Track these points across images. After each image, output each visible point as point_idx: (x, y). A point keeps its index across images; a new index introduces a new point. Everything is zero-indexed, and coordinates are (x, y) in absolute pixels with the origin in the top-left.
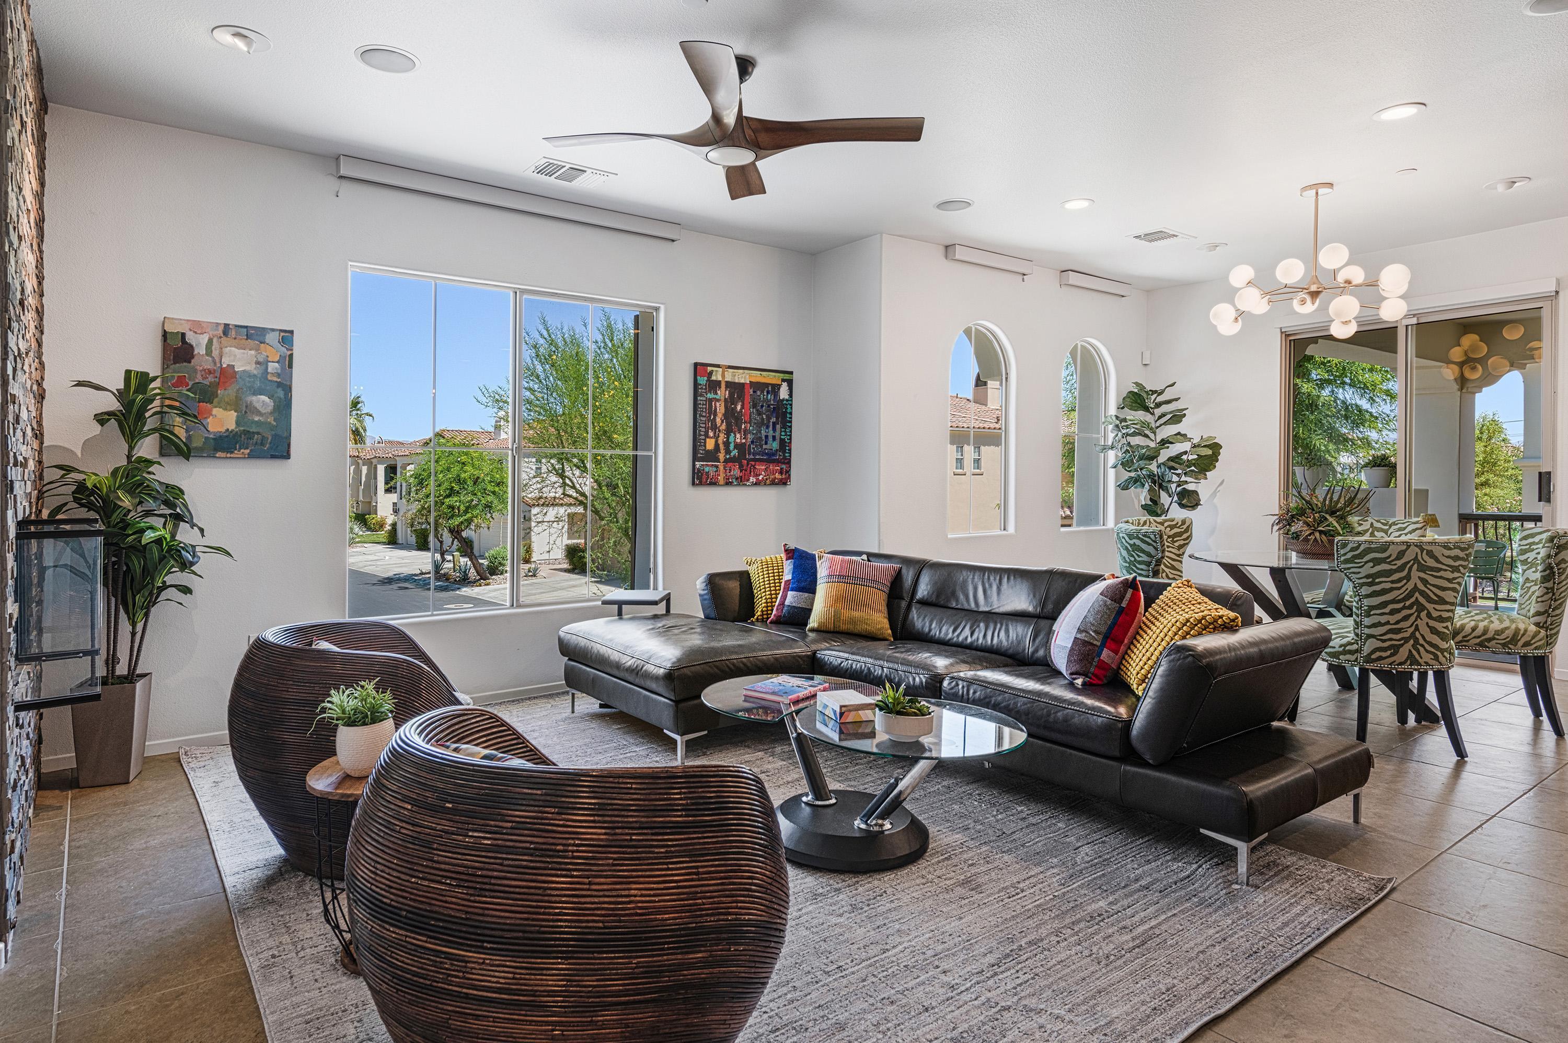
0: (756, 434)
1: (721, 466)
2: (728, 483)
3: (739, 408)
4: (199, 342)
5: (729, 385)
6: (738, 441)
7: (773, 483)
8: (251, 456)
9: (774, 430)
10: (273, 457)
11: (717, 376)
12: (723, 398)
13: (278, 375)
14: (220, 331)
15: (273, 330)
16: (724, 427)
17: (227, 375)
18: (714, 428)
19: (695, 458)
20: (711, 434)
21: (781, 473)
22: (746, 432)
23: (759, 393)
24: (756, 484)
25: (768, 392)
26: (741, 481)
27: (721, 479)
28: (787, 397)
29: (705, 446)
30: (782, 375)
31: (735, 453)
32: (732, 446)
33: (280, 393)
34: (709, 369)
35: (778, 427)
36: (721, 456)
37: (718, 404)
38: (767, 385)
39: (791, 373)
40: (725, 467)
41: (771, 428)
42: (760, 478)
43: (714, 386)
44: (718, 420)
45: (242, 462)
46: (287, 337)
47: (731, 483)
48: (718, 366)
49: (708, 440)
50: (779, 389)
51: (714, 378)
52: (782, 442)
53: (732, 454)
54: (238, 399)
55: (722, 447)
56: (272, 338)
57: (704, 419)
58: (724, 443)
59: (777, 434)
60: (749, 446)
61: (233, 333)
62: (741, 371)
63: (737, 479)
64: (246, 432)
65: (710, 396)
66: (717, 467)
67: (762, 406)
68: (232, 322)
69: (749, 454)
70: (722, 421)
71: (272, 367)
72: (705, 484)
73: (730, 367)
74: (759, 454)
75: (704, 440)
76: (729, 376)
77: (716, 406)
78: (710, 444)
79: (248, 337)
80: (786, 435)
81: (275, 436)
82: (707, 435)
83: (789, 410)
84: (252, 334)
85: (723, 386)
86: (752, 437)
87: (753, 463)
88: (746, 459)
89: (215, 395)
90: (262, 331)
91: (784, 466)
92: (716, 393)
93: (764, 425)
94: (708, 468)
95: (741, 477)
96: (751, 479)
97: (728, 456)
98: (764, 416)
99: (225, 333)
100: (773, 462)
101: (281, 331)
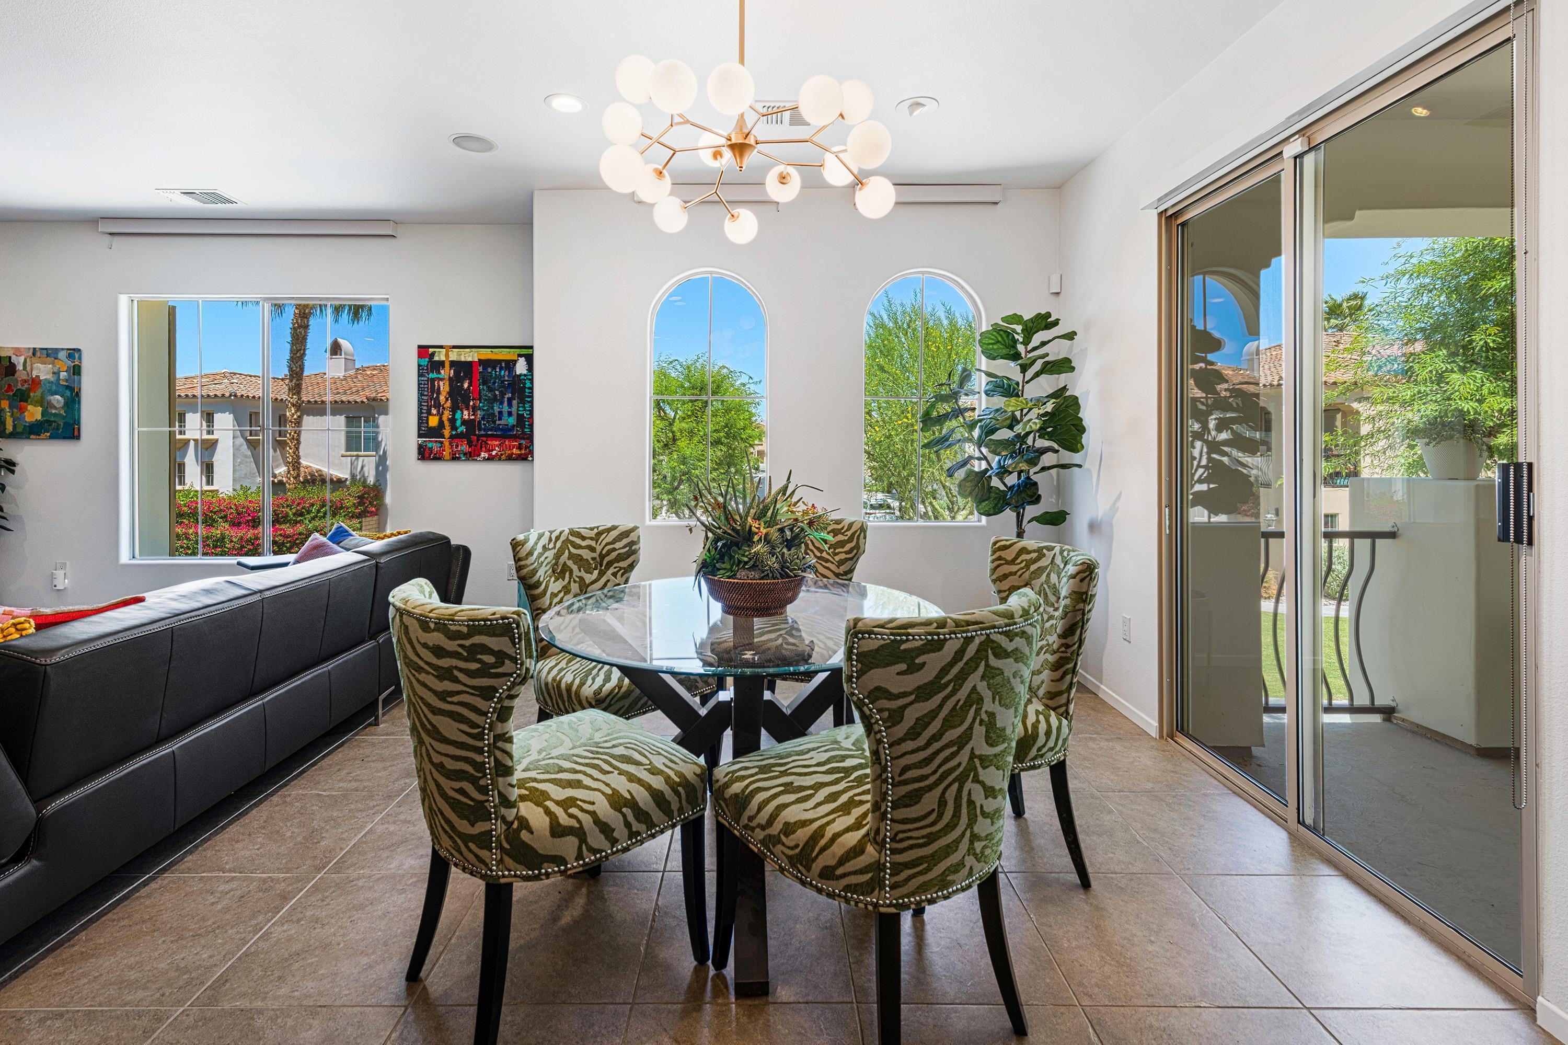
0: (487, 410)
1: (447, 444)
2: (454, 458)
3: (466, 385)
4: (18, 361)
5: (453, 364)
6: (466, 417)
7: (510, 458)
8: (51, 437)
9: (510, 405)
10: (65, 438)
11: (440, 356)
12: (447, 377)
13: (67, 381)
14: (31, 354)
15: (63, 349)
16: (449, 404)
17: (35, 382)
18: (438, 405)
19: (420, 436)
20: (434, 411)
21: (519, 448)
22: (475, 409)
23: (489, 370)
24: (488, 459)
25: (501, 369)
26: (471, 456)
27: (446, 453)
28: (525, 372)
29: (427, 423)
30: (518, 351)
31: (462, 429)
32: (458, 423)
33: (68, 393)
34: (431, 350)
35: (515, 402)
36: (447, 432)
37: (441, 383)
38: (500, 361)
39: (531, 347)
40: (450, 443)
41: (506, 403)
42: (494, 453)
43: (436, 366)
44: (442, 398)
45: (45, 441)
46: (74, 353)
47: (459, 459)
48: (441, 347)
49: (430, 417)
50: (515, 365)
51: (436, 358)
52: (520, 418)
53: (459, 430)
54: (42, 397)
55: (447, 423)
56: (62, 355)
57: (425, 398)
58: (449, 420)
59: (514, 409)
60: (479, 422)
61: (38, 354)
62: (468, 350)
63: (465, 454)
64: (48, 421)
65: (432, 376)
66: (441, 443)
67: (494, 383)
68: (38, 345)
69: (480, 430)
70: (447, 400)
71: (63, 375)
72: (429, 459)
73: (455, 347)
74: (491, 430)
75: (427, 418)
76: (454, 356)
77: (439, 386)
78: (433, 421)
79: (48, 355)
80: (525, 410)
81: (65, 423)
82: (429, 413)
83: (528, 385)
84: (50, 354)
85: (447, 365)
86: (483, 413)
87: (484, 439)
88: (475, 435)
89: (29, 396)
90: (56, 351)
91: (523, 442)
92: (439, 373)
93: (497, 400)
94: (433, 444)
95: (470, 453)
96: (483, 454)
97: (454, 433)
98: (497, 393)
99: (34, 354)
100: (511, 437)
101: (69, 349)
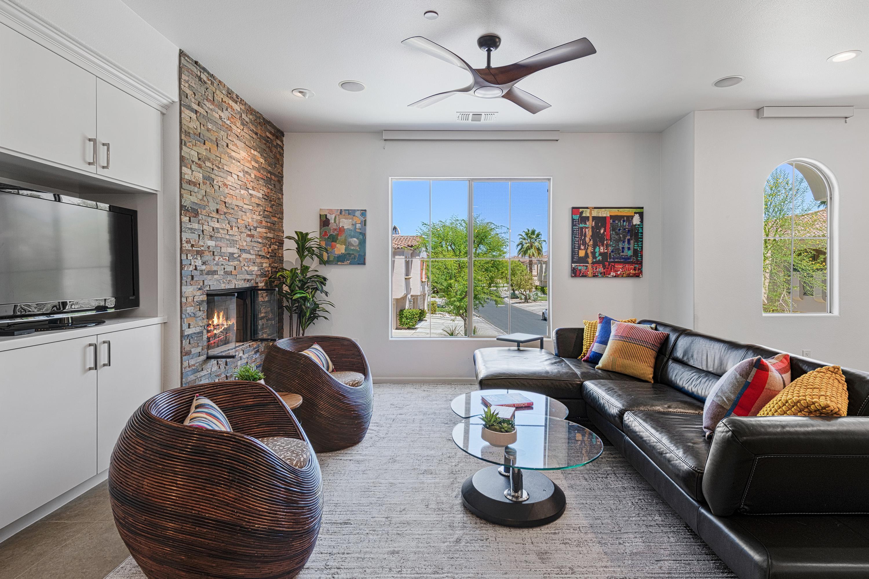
0: (615, 246)
1: (590, 266)
2: (595, 276)
3: (602, 231)
4: (331, 218)
5: (594, 218)
6: (602, 251)
7: (629, 276)
8: (350, 264)
9: (629, 243)
10: (359, 264)
11: (586, 214)
12: (590, 226)
13: (360, 229)
14: (339, 213)
15: (358, 210)
16: (591, 243)
17: (341, 230)
18: (585, 243)
19: (573, 262)
20: (582, 247)
21: (635, 269)
22: (607, 246)
23: (617, 222)
24: (615, 276)
25: (624, 221)
26: (604, 275)
27: (590, 273)
28: (639, 223)
29: (578, 254)
30: (635, 210)
31: (600, 258)
32: (597, 255)
33: (361, 237)
34: (581, 210)
35: (632, 242)
36: (590, 260)
37: (587, 230)
38: (623, 217)
39: (642, 208)
40: (592, 267)
41: (626, 242)
42: (619, 273)
43: (584, 220)
44: (587, 239)
45: (347, 266)
46: (364, 212)
47: (597, 276)
48: (587, 208)
49: (580, 251)
50: (632, 219)
51: (584, 215)
52: (635, 251)
53: (598, 259)
54: (345, 240)
55: (590, 255)
56: (358, 214)
57: (577, 239)
58: (592, 252)
59: (631, 246)
60: (610, 254)
61: (343, 213)
62: (604, 210)
63: (601, 273)
64: (348, 254)
65: (581, 225)
66: (587, 266)
67: (619, 230)
68: (343, 208)
69: (610, 259)
70: (590, 240)
71: (358, 226)
72: (579, 276)
73: (595, 208)
74: (617, 259)
75: (578, 251)
76: (595, 213)
77: (585, 231)
78: (582, 253)
79: (349, 214)
80: (638, 246)
81: (359, 255)
82: (579, 248)
83: (640, 231)
84: (351, 213)
85: (591, 219)
86: (612, 248)
87: (613, 264)
88: (608, 262)
89: (337, 239)
90: (354, 211)
91: (637, 266)
92: (586, 224)
93: (621, 241)
94: (581, 267)
95: (604, 272)
96: (612, 274)
97: (594, 260)
98: (621, 236)
99: (341, 213)
100: (629, 263)
101: (361, 210)
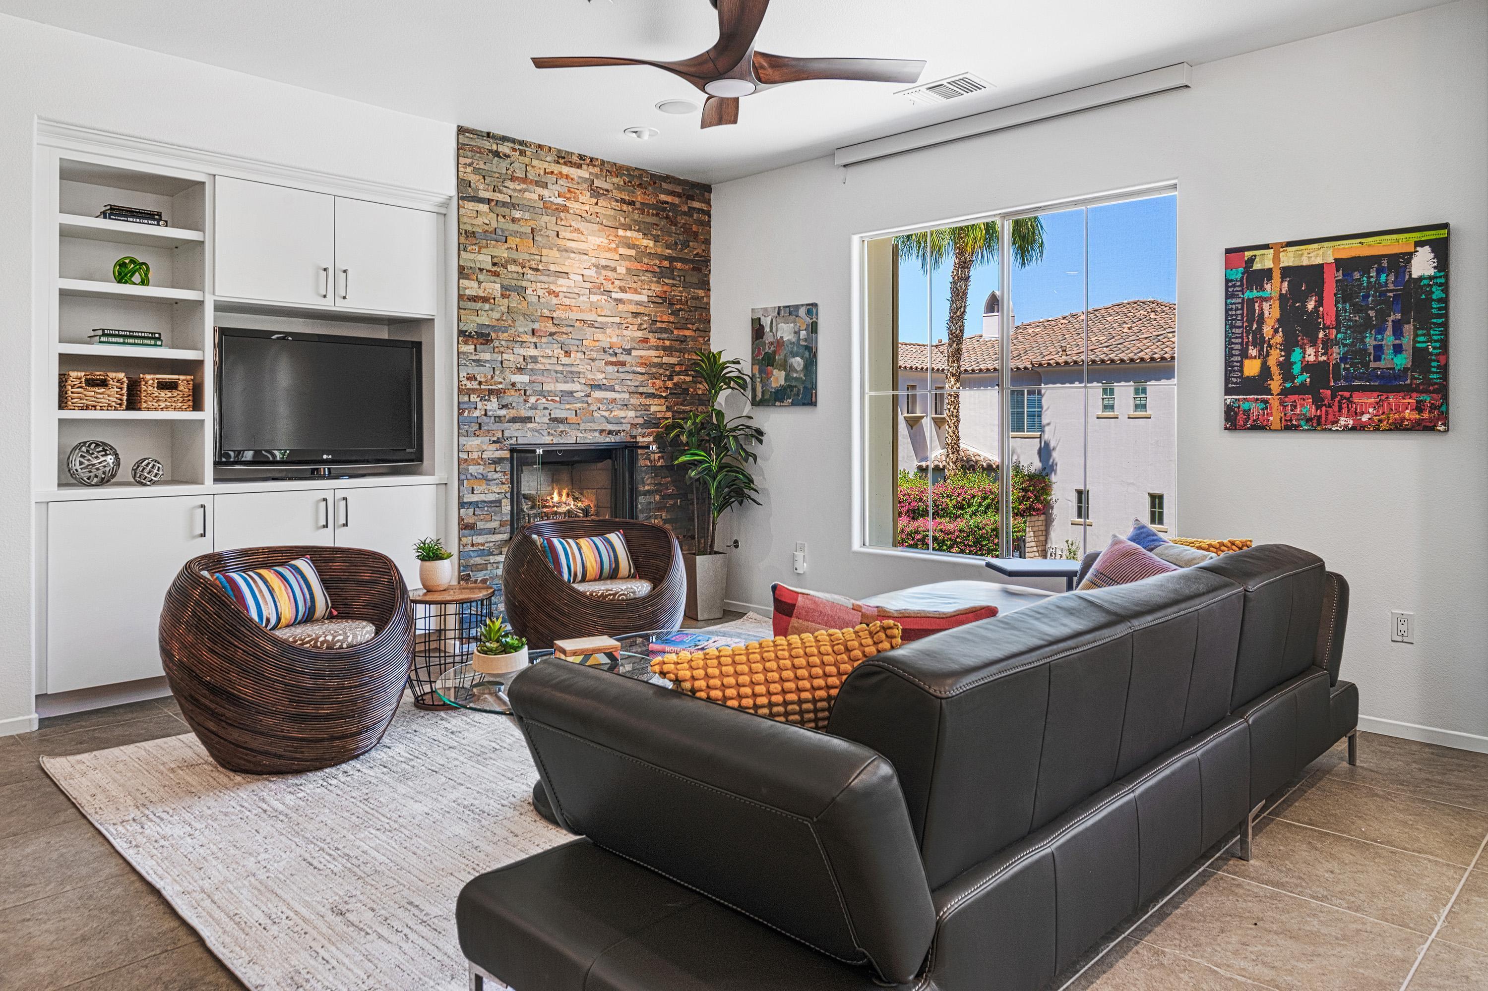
0: (1353, 344)
1: (1274, 401)
2: (1289, 427)
3: (1311, 305)
4: (766, 322)
5: (1286, 272)
6: (1312, 358)
7: (1398, 427)
8: (793, 404)
9: (1398, 331)
10: (804, 404)
11: (1265, 261)
12: (1275, 294)
13: (806, 340)
14: (776, 313)
15: (802, 305)
16: (1279, 338)
17: (780, 343)
18: (1259, 341)
19: (1228, 391)
20: (1253, 352)
21: (1419, 408)
22: (1327, 344)
23: (1357, 275)
24: (1354, 429)
25: (1379, 272)
26: (1317, 424)
27: (1274, 419)
28: (1431, 272)
29: (1242, 371)
30: (1417, 236)
31: (1306, 378)
32: (1296, 369)
33: (807, 354)
34: (1248, 254)
35: (1408, 329)
36: (1275, 385)
37: (1266, 306)
38: (1377, 259)
39: (1445, 226)
40: (1282, 403)
41: (1389, 331)
42: (1365, 418)
43: (1257, 279)
44: (1267, 330)
45: (788, 408)
46: (812, 308)
47: (1296, 428)
48: (1266, 247)
49: (1247, 362)
50: (1409, 261)
51: (1257, 266)
52: (1421, 353)
53: (1298, 381)
54: (785, 361)
55: (1275, 370)
56: (802, 312)
57: (1237, 331)
58: (1279, 364)
59: (1407, 341)
60: (1337, 366)
61: (782, 313)
62: (1316, 246)
63: (1308, 420)
64: (790, 386)
65: (1248, 295)
66: (1266, 402)
67: (1366, 297)
68: (782, 305)
69: (1337, 378)
70: (1276, 331)
71: (803, 334)
72: (1244, 428)
73: (1290, 244)
74: (1359, 379)
75: (1241, 362)
76: (1289, 259)
77: (1261, 310)
78: (1252, 368)
79: (790, 314)
80: (1430, 340)
81: (805, 388)
82: (1244, 355)
83: (1437, 294)
84: (791, 311)
85: (1277, 275)
86: (1343, 350)
87: (1347, 394)
88: (1329, 388)
89: (774, 360)
90: (797, 307)
91: (1426, 398)
92: (1262, 289)
93: (1372, 327)
94: (1250, 404)
95: (1320, 417)
96: (1343, 421)
97: (1288, 385)
98: (1372, 313)
99: (779, 314)
100: (1397, 390)
101: (808, 305)
